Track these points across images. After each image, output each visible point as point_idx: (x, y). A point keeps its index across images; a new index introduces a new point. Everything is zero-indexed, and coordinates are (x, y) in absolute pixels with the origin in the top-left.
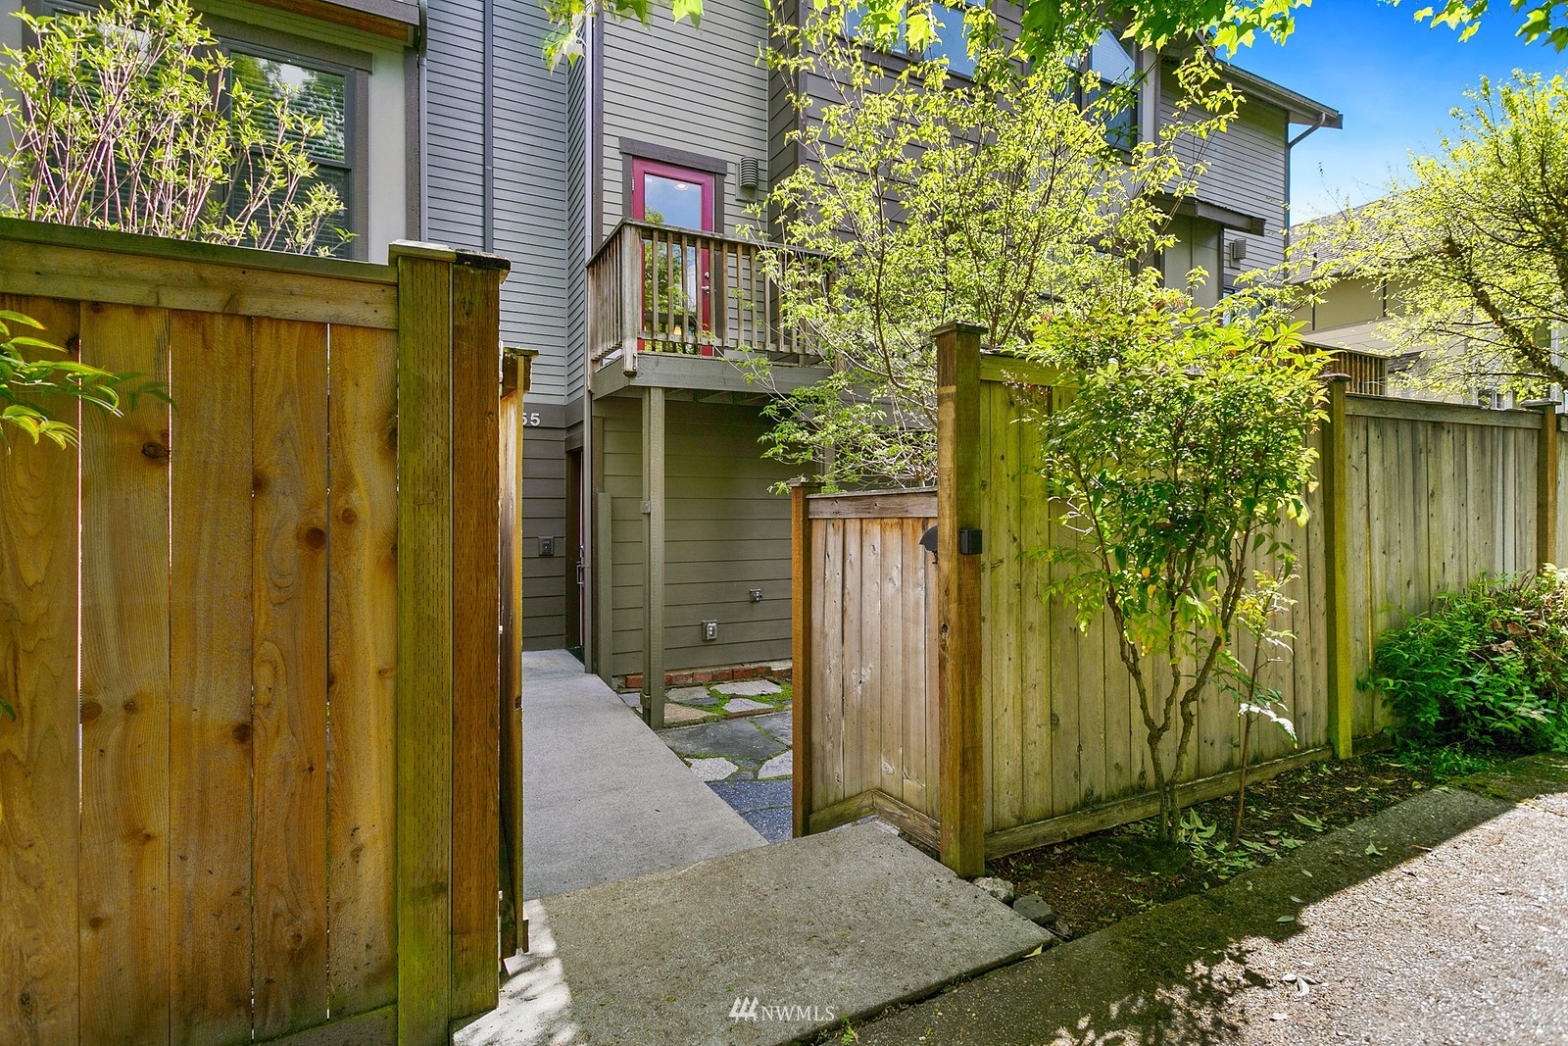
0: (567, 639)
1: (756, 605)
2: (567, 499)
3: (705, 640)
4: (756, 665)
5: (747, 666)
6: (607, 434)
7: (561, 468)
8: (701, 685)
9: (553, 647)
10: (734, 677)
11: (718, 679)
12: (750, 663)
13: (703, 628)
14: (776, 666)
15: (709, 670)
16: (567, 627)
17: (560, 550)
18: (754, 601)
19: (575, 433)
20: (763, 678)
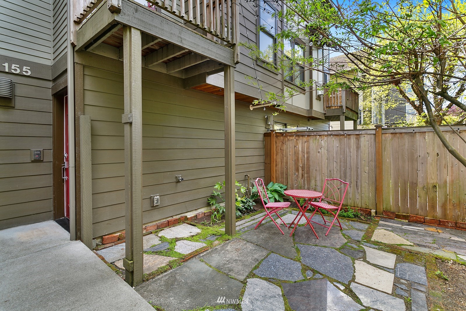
0: (55, 214)
1: (179, 184)
2: (53, 125)
3: (153, 206)
4: (179, 216)
5: (175, 217)
6: (86, 77)
7: (49, 105)
8: (151, 233)
9: (44, 220)
10: (169, 224)
11: (160, 228)
12: (176, 215)
13: (151, 199)
14: (189, 215)
15: (155, 223)
16: (54, 206)
17: (49, 156)
18: (178, 182)
19: (61, 80)
20: (184, 222)
